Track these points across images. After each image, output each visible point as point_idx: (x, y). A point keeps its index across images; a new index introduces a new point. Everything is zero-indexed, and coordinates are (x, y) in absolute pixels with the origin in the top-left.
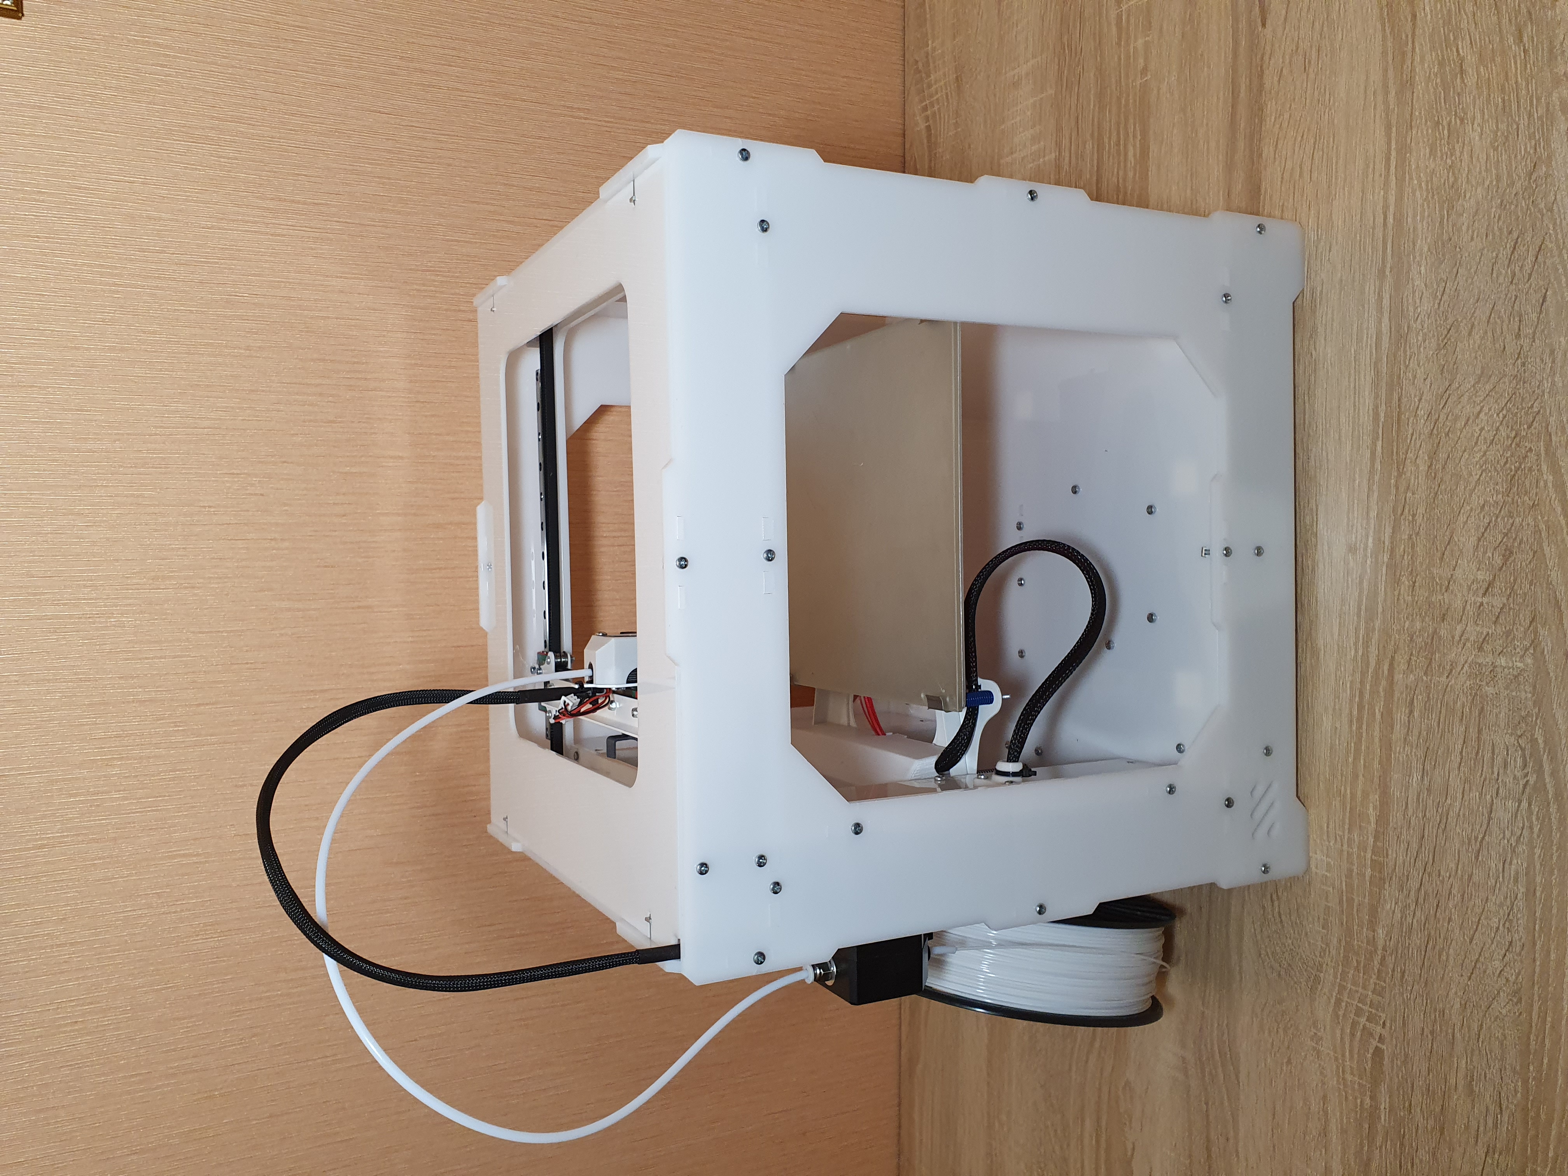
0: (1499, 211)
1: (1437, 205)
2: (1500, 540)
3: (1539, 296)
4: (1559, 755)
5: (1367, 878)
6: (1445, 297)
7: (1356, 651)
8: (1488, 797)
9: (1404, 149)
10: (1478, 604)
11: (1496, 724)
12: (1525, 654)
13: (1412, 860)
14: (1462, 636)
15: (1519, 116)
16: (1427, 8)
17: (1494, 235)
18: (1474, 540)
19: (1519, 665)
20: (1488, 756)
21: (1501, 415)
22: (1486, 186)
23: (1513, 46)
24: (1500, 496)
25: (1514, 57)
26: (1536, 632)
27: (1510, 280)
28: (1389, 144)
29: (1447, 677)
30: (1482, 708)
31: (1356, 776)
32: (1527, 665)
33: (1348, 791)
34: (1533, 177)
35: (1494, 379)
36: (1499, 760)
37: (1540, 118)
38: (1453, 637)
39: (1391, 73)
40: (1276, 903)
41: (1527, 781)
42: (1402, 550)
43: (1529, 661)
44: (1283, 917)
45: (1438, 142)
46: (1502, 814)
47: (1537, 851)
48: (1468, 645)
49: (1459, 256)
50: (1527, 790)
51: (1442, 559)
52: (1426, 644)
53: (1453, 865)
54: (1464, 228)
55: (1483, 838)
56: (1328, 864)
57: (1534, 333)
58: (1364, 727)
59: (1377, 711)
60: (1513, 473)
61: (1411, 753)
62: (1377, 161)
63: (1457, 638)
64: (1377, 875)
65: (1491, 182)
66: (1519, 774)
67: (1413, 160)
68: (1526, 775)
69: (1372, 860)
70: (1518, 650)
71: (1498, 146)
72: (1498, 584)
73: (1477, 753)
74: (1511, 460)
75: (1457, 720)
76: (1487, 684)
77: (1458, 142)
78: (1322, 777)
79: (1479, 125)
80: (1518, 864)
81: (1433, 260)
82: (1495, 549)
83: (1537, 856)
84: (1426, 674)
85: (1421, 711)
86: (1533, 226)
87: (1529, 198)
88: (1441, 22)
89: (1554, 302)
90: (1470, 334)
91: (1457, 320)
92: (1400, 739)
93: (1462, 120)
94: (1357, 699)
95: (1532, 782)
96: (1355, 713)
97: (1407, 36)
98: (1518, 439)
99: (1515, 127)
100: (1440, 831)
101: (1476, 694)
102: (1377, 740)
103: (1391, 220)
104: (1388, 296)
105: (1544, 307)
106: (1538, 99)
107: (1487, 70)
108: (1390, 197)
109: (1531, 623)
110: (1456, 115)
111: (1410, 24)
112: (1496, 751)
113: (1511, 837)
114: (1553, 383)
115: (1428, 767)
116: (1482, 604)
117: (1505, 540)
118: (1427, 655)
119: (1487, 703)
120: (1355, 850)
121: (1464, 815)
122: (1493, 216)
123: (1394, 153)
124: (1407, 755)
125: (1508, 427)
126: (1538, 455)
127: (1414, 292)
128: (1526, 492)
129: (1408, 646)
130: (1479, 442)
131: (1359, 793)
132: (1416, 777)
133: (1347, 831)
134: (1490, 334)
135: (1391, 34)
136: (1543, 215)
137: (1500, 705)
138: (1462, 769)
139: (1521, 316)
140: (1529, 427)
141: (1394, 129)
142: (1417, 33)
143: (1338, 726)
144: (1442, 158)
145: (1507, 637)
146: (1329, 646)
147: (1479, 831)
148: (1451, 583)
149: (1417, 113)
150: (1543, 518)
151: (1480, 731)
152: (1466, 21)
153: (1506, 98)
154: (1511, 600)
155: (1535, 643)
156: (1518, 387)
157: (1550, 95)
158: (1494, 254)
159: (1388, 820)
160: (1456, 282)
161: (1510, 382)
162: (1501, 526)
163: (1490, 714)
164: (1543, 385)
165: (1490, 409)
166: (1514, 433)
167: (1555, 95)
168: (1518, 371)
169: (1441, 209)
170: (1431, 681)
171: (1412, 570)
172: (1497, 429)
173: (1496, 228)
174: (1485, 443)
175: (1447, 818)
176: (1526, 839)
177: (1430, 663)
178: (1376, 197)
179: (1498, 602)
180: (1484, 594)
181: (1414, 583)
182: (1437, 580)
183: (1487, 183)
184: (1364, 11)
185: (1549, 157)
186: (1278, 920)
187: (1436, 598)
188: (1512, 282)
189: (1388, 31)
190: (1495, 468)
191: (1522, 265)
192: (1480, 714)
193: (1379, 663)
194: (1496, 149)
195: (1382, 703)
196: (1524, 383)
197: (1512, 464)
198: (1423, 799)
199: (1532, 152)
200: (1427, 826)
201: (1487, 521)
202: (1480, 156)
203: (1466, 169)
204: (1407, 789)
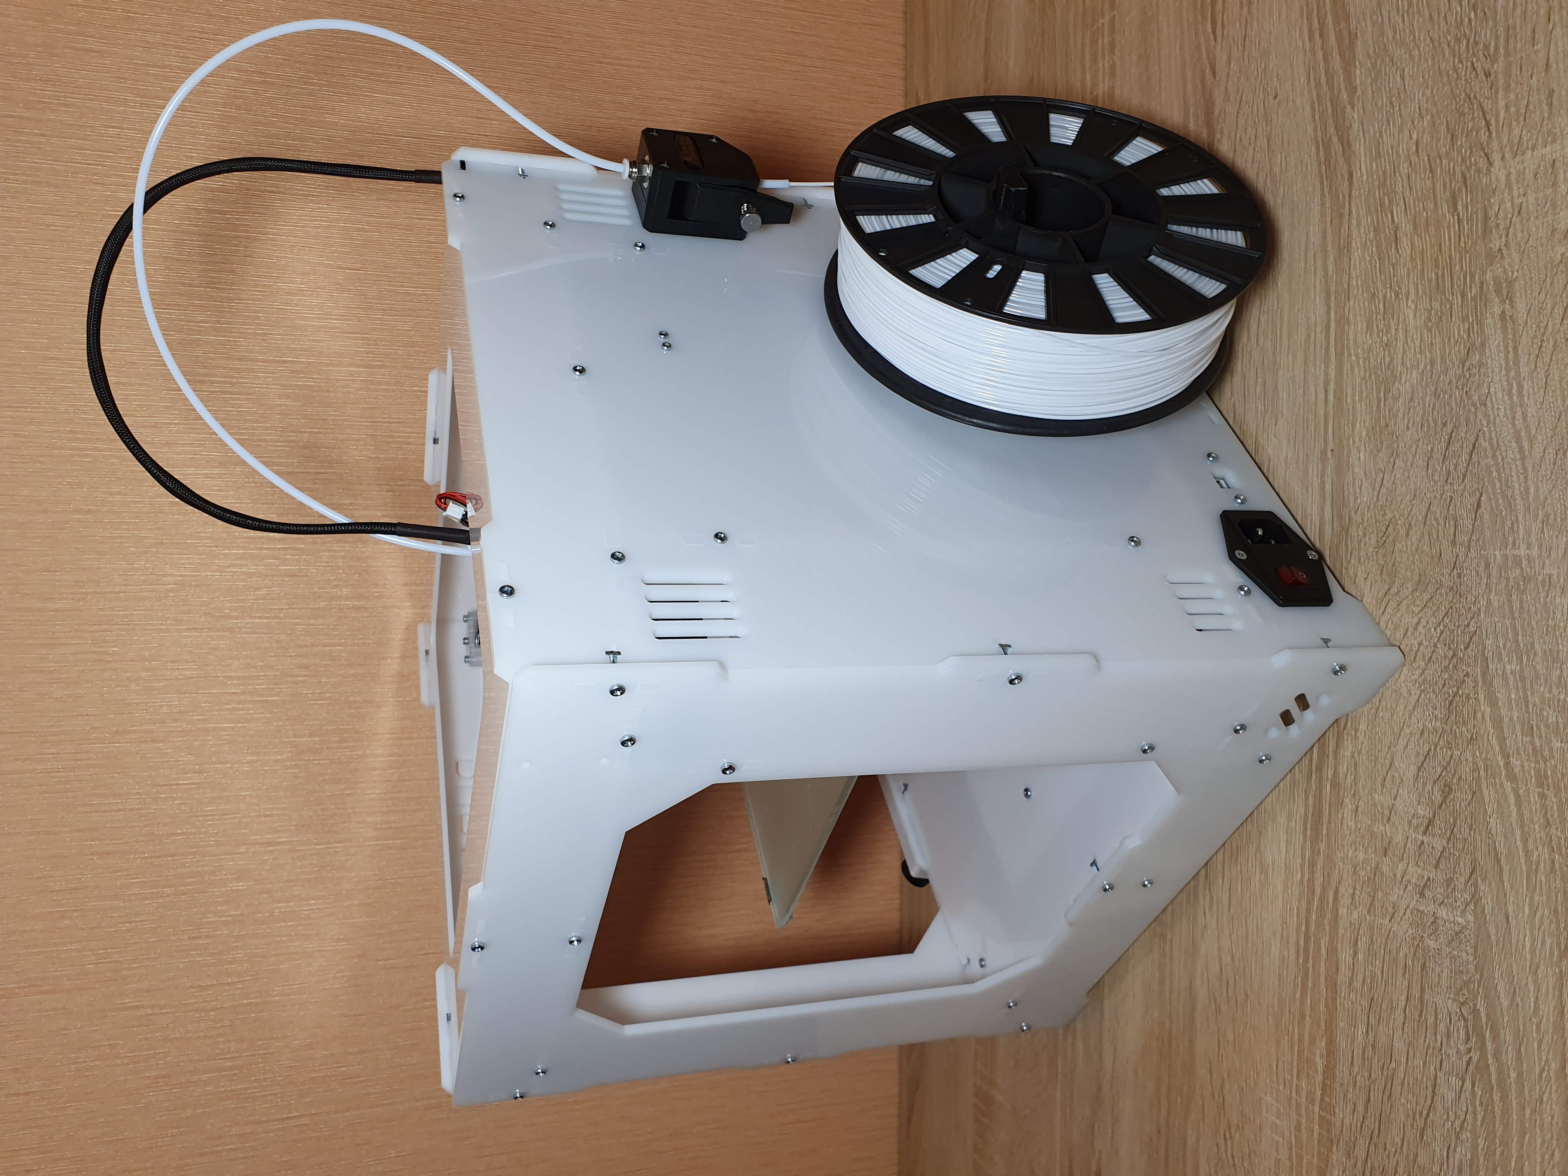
0: (1433, 399)
1: (1374, 386)
2: (1439, 773)
3: (1474, 499)
4: (1502, 1035)
5: (1316, 1134)
6: (1384, 490)
7: (1303, 875)
8: (1432, 1068)
9: (1343, 321)
10: (1419, 842)
11: (1438, 983)
12: (1465, 909)
13: (1359, 1124)
14: (1403, 876)
15: (1453, 294)
16: (1363, 167)
17: (1429, 425)
18: (1413, 769)
19: (1460, 920)
20: (1431, 1020)
21: (1438, 630)
22: (1421, 370)
23: (1447, 215)
24: (1438, 723)
25: (1449, 228)
26: (1476, 886)
27: (1445, 478)
28: (1328, 313)
29: (1390, 920)
30: (1425, 963)
31: (1303, 1016)
32: (1468, 922)
33: (1296, 1031)
34: (1468, 364)
35: (1431, 589)
36: (1442, 1027)
37: (1474, 299)
38: (1395, 876)
39: (1329, 236)
40: (1229, 1143)
41: (1471, 1058)
42: (1345, 767)
43: (1471, 918)
44: (1236, 1160)
45: (1375, 316)
46: (1447, 1091)
47: (1481, 1142)
48: (1410, 888)
49: (1396, 446)
50: (1471, 1068)
51: (1383, 785)
52: (1369, 879)
53: (1398, 1140)
54: (1400, 415)
55: (1428, 1115)
56: (1278, 1110)
57: (1469, 541)
58: (1311, 961)
59: (1323, 946)
60: (1450, 698)
61: (1356, 1000)
62: (1318, 330)
63: (1399, 876)
64: (1325, 1133)
65: (1425, 366)
66: (1462, 1048)
67: (1350, 333)
68: (1469, 1051)
69: (1319, 1115)
70: (1459, 903)
71: (1432, 326)
72: (1438, 823)
73: (1420, 1015)
74: (1449, 683)
75: (1400, 972)
76: (1429, 936)
77: (1393, 319)
78: (1271, 1011)
79: (1413, 301)
80: (1462, 1153)
81: (1372, 447)
82: (1435, 783)
83: (1480, 1147)
84: (1369, 912)
85: (1364, 953)
86: (1467, 420)
87: (1463, 389)
88: (1376, 183)
89: (1489, 508)
90: (1407, 535)
91: (1395, 517)
92: (1345, 982)
93: (1397, 295)
94: (1303, 928)
95: (1475, 1059)
96: (1302, 943)
97: (1344, 197)
98: (1455, 660)
99: (1448, 306)
100: (1385, 1097)
101: (1418, 945)
102: (1323, 978)
103: (1332, 398)
104: (1330, 482)
105: (1478, 512)
106: (1472, 277)
107: (1421, 239)
108: (1330, 371)
109: (1471, 874)
110: (1391, 287)
111: (1346, 184)
112: (1440, 1016)
113: (1455, 1120)
114: (1489, 601)
115: (1372, 1021)
116: (1422, 842)
117: (1443, 774)
118: (1370, 891)
119: (1430, 959)
120: (1304, 1099)
121: (1409, 1084)
122: (1427, 405)
123: (1333, 324)
124: (1352, 1002)
125: (1445, 645)
126: (1475, 681)
127: (1354, 480)
128: (1464, 721)
129: (1352, 878)
130: (1418, 659)
131: (1306, 1036)
132: (1361, 1029)
133: (1295, 1076)
134: (1426, 537)
135: (1329, 193)
136: (1476, 409)
137: (1442, 964)
138: (1406, 1030)
139: (1456, 521)
140: (1466, 648)
141: (1333, 298)
142: (1353, 194)
143: (1286, 954)
144: (1378, 336)
145: (1448, 886)
146: (1276, 863)
147: (1423, 1106)
148: (1393, 813)
149: (1354, 283)
150: (1481, 754)
151: (1423, 990)
152: (1400, 184)
153: (1440, 273)
154: (1451, 844)
155: (1475, 898)
156: (1455, 600)
157: (1484, 273)
158: (1429, 448)
159: (1334, 1073)
160: (1394, 474)
161: (1447, 594)
162: (1440, 757)
163: (1432, 973)
164: (1479, 603)
165: (1427, 623)
166: (1451, 653)
167: (1489, 274)
168: (1454, 583)
169: (1378, 392)
170: (1374, 921)
171: (1355, 793)
172: (1435, 646)
173: (1430, 418)
174: (1424, 659)
175: (1392, 1084)
176: (1470, 1127)
177: (1373, 901)
178: (1317, 371)
179: (1439, 843)
180: (1425, 833)
181: (1357, 807)
182: (1379, 808)
183: (1421, 367)
184: (1304, 168)
185: (1483, 345)
186: (1231, 1163)
187: (1379, 828)
188: (1447, 481)
189: (1326, 191)
190: (1433, 690)
191: (1457, 463)
192: (1422, 972)
193: (1324, 890)
194: (1430, 330)
195: (1327, 939)
196: (1460, 596)
197: (1450, 688)
198: (1368, 1057)
199: (1465, 337)
200: (1372, 1087)
201: (1426, 748)
202: (1415, 337)
203: (1402, 349)
204: (1353, 1041)
